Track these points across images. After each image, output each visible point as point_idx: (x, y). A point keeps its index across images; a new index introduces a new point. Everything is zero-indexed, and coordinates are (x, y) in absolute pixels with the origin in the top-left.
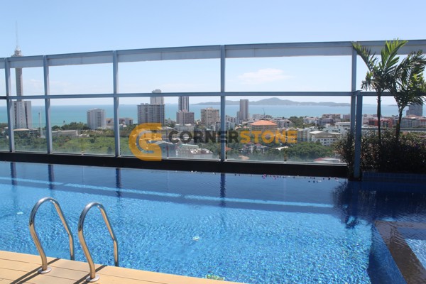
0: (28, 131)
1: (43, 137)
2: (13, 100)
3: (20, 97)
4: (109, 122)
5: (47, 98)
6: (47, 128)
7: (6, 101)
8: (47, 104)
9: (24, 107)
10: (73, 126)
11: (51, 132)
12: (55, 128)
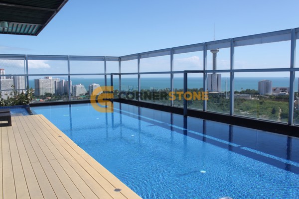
0: (218, 94)
1: (227, 98)
2: (208, 73)
3: (214, 71)
4: (275, 90)
5: (232, 71)
6: (230, 92)
7: (203, 73)
8: (232, 76)
9: (216, 78)
10: (248, 92)
11: (233, 95)
12: (236, 93)
